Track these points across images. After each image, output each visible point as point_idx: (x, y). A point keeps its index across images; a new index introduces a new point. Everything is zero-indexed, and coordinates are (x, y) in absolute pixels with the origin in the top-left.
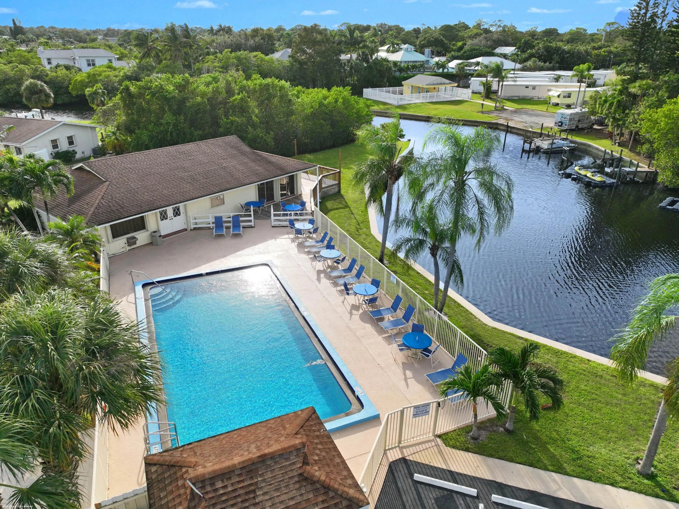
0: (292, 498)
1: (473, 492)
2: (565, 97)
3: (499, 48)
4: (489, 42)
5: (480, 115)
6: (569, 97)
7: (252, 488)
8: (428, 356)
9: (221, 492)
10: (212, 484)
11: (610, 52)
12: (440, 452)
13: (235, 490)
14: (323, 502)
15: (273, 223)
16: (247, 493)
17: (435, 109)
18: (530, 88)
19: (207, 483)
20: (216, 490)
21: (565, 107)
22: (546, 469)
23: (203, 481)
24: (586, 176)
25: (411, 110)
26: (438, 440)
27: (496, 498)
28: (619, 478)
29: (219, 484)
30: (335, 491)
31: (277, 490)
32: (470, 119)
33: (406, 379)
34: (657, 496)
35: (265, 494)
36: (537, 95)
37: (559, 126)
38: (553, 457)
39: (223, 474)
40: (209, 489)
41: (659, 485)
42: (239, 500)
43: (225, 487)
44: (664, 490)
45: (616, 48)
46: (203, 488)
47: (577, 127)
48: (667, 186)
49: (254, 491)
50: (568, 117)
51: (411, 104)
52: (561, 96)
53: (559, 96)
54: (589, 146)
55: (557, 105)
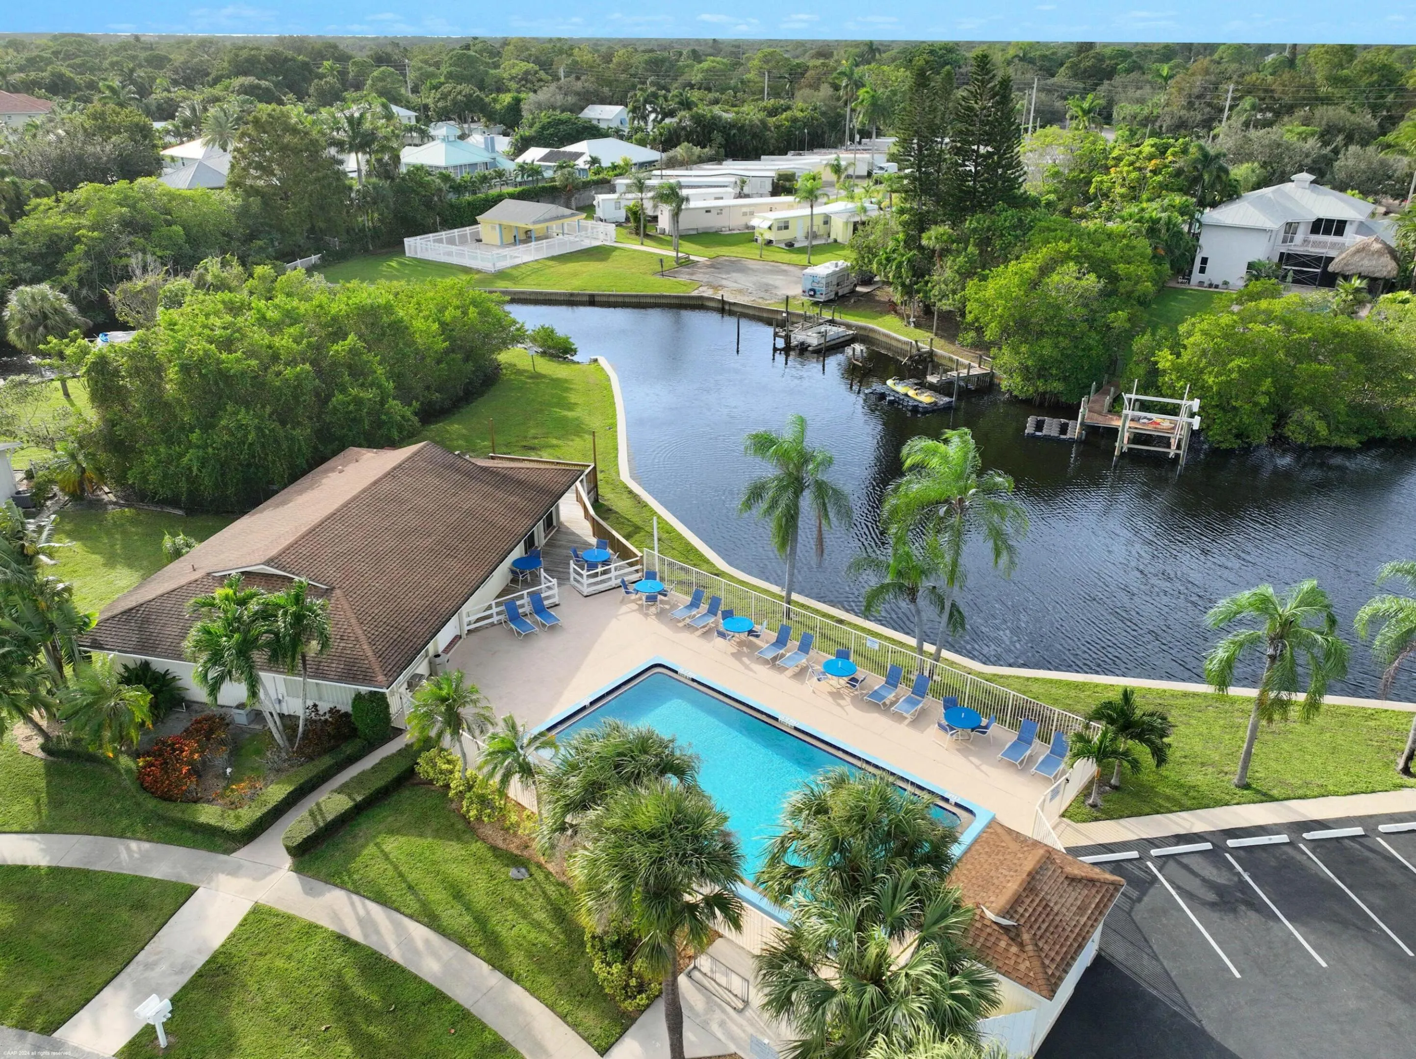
0: (1076, 899)
1: (1134, 854)
2: (779, 229)
3: (590, 107)
4: (569, 98)
5: (658, 278)
6: (786, 228)
7: (1044, 903)
8: (984, 733)
9: (1027, 915)
10: (1016, 912)
11: (794, 120)
12: (1077, 830)
13: (1034, 910)
14: (1097, 892)
15: (586, 591)
16: (1044, 908)
17: (575, 275)
18: (714, 212)
19: (1012, 912)
20: (1022, 915)
21: (783, 246)
22: (1171, 812)
23: (1008, 912)
24: (906, 395)
25: (528, 280)
26: (1065, 819)
27: (1154, 852)
28: (1228, 797)
29: (1021, 910)
30: (1098, 880)
31: (1061, 897)
32: (649, 293)
33: (978, 767)
34: (1262, 802)
35: (1056, 903)
36: (726, 224)
37: (811, 296)
38: (1168, 798)
39: (1016, 901)
40: (1017, 917)
41: (1258, 792)
42: (1044, 916)
43: (1026, 910)
44: (1265, 794)
45: (802, 111)
46: (1012, 917)
47: (837, 294)
48: (1016, 396)
49: (1047, 905)
50: (824, 281)
51: (518, 266)
52: (775, 228)
53: (770, 228)
54: (872, 330)
55: (770, 242)
